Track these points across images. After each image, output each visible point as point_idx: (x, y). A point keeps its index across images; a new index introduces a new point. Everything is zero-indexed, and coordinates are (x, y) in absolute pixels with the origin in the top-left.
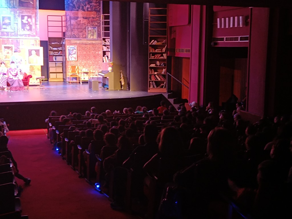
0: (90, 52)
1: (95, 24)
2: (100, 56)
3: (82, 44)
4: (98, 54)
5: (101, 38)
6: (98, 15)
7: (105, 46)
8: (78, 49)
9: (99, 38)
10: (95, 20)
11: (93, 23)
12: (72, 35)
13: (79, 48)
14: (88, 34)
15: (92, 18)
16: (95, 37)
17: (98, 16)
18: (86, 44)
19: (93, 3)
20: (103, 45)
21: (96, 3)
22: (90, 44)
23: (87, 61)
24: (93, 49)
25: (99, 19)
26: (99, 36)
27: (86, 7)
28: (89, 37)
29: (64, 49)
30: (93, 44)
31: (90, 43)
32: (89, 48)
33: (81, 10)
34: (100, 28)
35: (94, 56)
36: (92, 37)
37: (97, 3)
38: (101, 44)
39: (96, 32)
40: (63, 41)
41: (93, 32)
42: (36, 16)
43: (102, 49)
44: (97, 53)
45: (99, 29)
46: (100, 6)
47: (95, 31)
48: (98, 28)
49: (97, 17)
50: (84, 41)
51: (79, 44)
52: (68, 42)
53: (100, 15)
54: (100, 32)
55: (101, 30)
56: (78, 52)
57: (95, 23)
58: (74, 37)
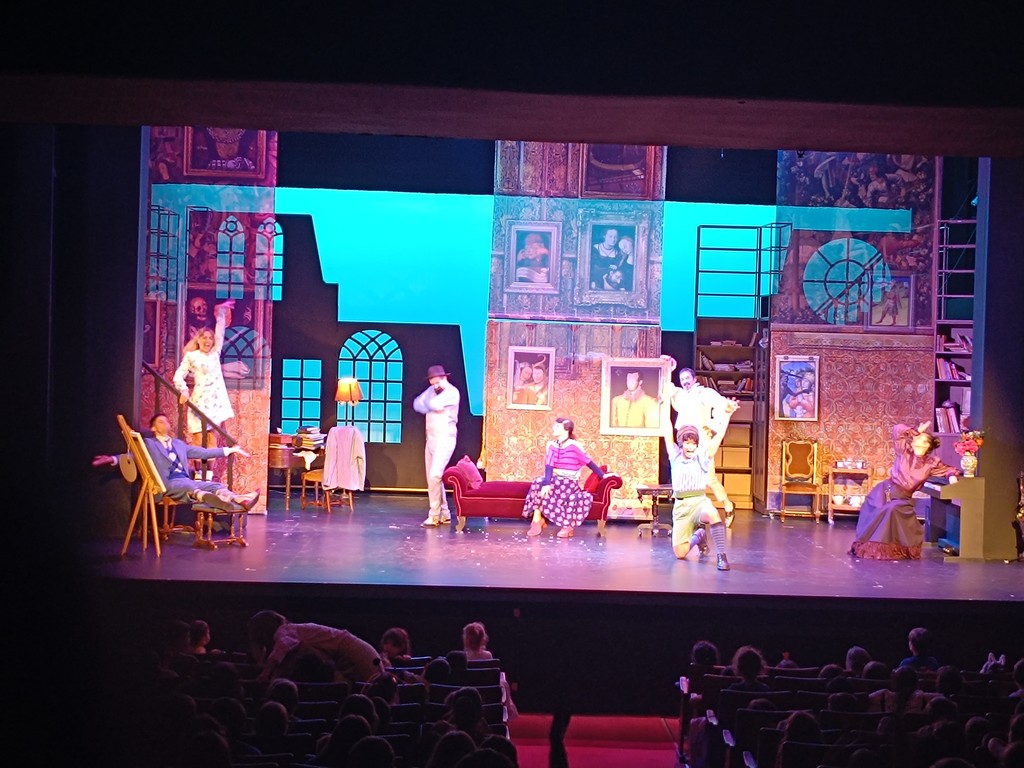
0: (877, 387)
1: (906, 260)
2: (923, 405)
3: (845, 349)
4: (914, 396)
5: (930, 324)
6: (921, 223)
7: (948, 358)
8: (825, 368)
9: (922, 324)
10: (905, 243)
11: (899, 258)
12: (802, 311)
13: (830, 365)
14: (872, 305)
15: (892, 239)
16: (903, 319)
17: (919, 229)
18: (861, 351)
19: (900, 172)
20: (939, 356)
21: (914, 171)
22: (877, 350)
23: (862, 427)
24: (889, 371)
25: (926, 242)
26: (921, 313)
27: (867, 189)
28: (876, 318)
29: (763, 369)
30: (891, 349)
31: (878, 345)
32: (872, 369)
33: (847, 202)
34: (930, 280)
35: (895, 405)
36: (888, 320)
37: (920, 169)
38: (928, 350)
39: (908, 296)
40: (760, 336)
41: (895, 299)
42: (651, 228)
43: (934, 374)
44: (909, 388)
45: (922, 286)
46: (931, 185)
47: (902, 294)
48: (917, 279)
49: (914, 232)
50: (854, 339)
51: (831, 348)
52: (783, 337)
53: (931, 221)
54: (929, 298)
55: (930, 289)
56: (824, 383)
57: (907, 257)
58: (812, 318)
